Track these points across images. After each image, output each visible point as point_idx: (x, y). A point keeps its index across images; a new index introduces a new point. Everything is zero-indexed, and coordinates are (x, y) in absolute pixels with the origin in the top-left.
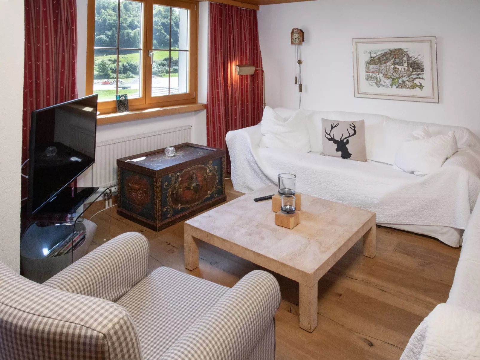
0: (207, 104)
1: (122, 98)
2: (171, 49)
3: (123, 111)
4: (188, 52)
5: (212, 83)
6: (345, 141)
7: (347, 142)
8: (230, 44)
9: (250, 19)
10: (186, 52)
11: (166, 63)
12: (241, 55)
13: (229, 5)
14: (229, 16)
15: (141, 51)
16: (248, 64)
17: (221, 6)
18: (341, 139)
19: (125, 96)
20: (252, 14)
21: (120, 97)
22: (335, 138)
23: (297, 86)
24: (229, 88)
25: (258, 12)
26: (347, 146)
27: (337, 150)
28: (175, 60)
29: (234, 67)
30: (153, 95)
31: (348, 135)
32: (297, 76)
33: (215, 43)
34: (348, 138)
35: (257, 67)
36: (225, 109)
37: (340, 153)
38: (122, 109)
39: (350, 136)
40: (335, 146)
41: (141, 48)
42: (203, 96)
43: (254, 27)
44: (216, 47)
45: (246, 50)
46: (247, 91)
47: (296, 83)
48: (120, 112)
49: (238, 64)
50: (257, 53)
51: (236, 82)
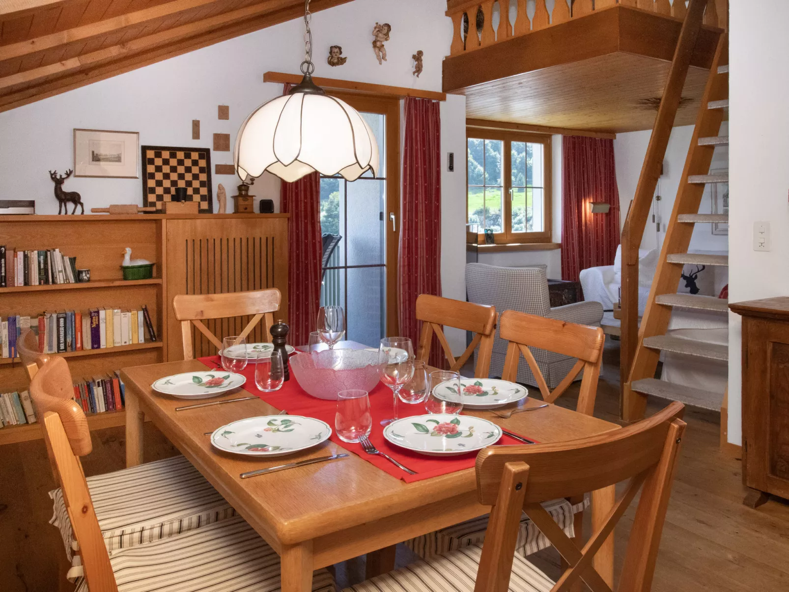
0: (562, 243)
1: (489, 232)
2: (528, 186)
3: (490, 244)
4: (542, 189)
5: (566, 222)
6: (693, 277)
7: (696, 277)
8: (584, 179)
9: (605, 150)
10: (540, 189)
11: (478, 220)
12: (596, 192)
13: (582, 137)
14: (582, 150)
15: (502, 188)
16: (603, 201)
17: (574, 138)
18: (690, 275)
19: (492, 231)
20: (608, 145)
21: (487, 231)
22: (685, 275)
23: (655, 225)
24: (583, 228)
25: (614, 141)
26: (695, 281)
27: (687, 286)
28: (493, 213)
29: (588, 204)
30: (513, 232)
31: (697, 271)
32: (655, 214)
33: (569, 179)
34: (698, 274)
35: (614, 205)
36: (579, 250)
37: (689, 289)
38: (489, 241)
39: (698, 271)
40: (685, 282)
41: (502, 185)
42: (558, 235)
43: (610, 158)
44: (569, 184)
45: (601, 186)
46: (602, 232)
47: (654, 221)
48: (488, 244)
49: (592, 201)
50: (613, 190)
51: (590, 221)
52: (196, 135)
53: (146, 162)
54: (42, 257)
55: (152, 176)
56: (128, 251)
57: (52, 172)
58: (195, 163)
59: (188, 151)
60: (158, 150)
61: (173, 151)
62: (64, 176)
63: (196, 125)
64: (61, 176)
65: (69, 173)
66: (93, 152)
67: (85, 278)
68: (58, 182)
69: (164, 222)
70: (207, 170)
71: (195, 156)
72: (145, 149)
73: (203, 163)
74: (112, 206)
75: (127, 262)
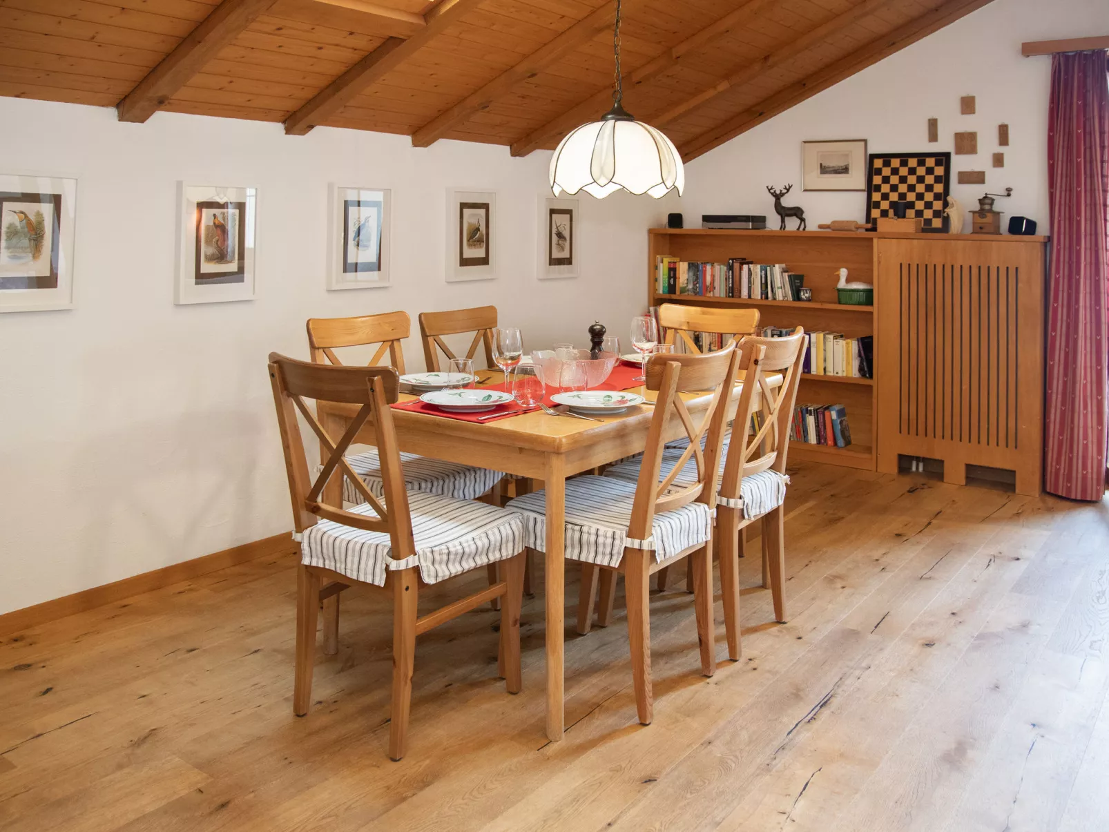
52: (933, 137)
53: (871, 172)
54: (763, 272)
55: (878, 188)
56: (843, 273)
57: (770, 188)
58: (930, 171)
59: (921, 157)
60: (887, 158)
61: (904, 158)
62: (784, 191)
63: (933, 124)
64: (781, 191)
65: (788, 187)
66: (821, 164)
67: (803, 297)
68: (778, 197)
69: (875, 241)
70: (945, 180)
71: (930, 162)
72: (873, 157)
73: (939, 171)
74: (834, 222)
75: (842, 284)
